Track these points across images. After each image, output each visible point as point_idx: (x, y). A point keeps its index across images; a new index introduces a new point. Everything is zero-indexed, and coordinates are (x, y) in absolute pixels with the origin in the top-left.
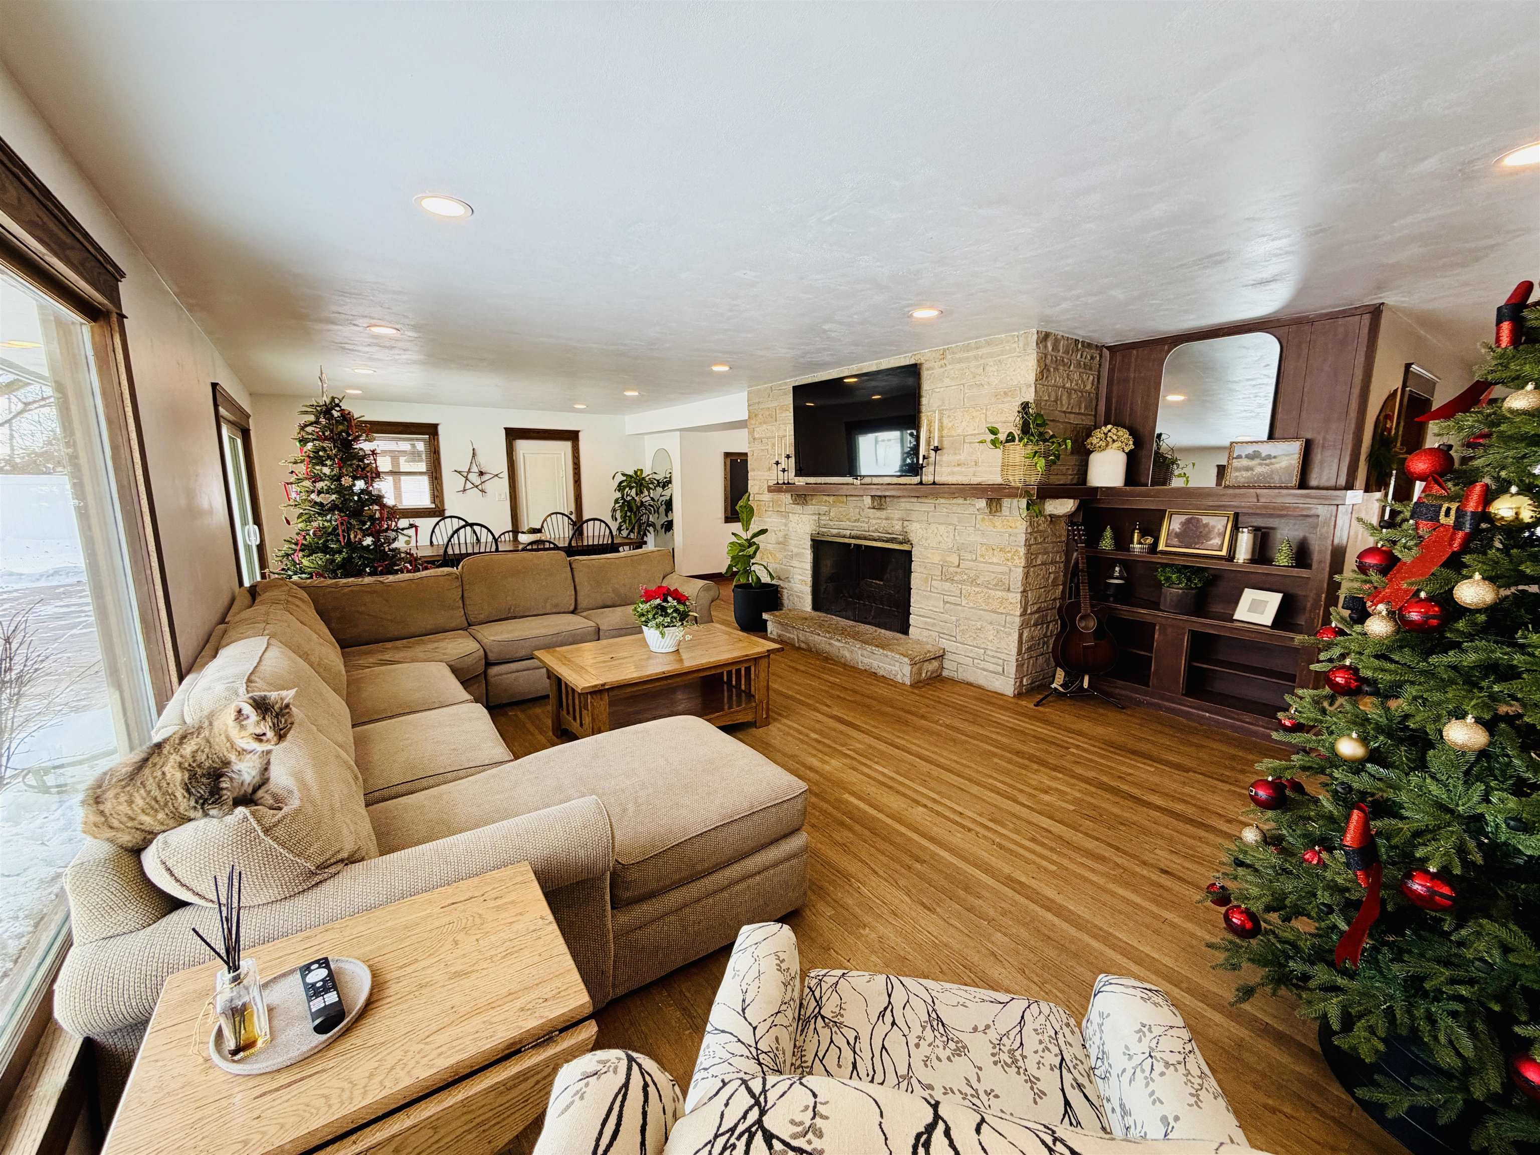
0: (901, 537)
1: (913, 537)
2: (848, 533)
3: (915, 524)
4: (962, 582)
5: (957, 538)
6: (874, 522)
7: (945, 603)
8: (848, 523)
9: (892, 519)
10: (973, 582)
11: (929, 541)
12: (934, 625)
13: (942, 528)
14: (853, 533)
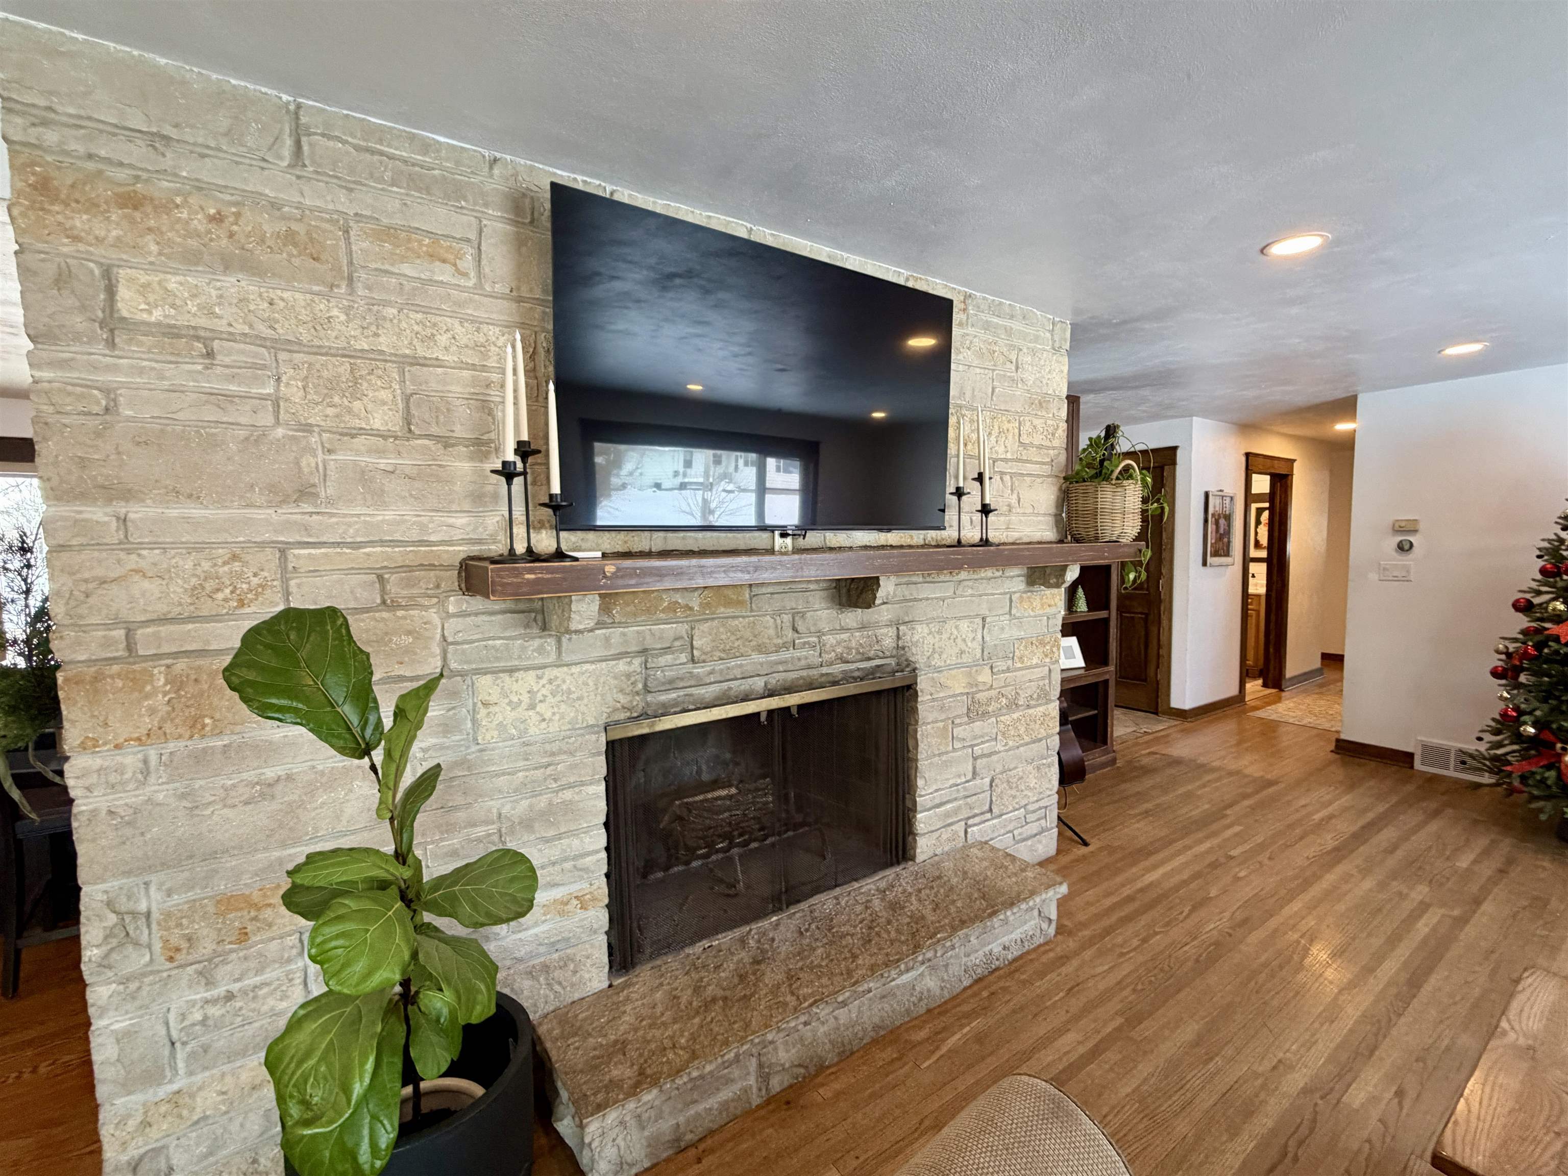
0: (892, 662)
1: (919, 657)
2: (758, 684)
3: (919, 628)
4: (998, 714)
5: (987, 638)
6: (830, 640)
7: (975, 759)
8: (757, 658)
9: (877, 625)
10: (1013, 705)
11: (944, 656)
12: (957, 811)
13: (964, 625)
14: (774, 680)
